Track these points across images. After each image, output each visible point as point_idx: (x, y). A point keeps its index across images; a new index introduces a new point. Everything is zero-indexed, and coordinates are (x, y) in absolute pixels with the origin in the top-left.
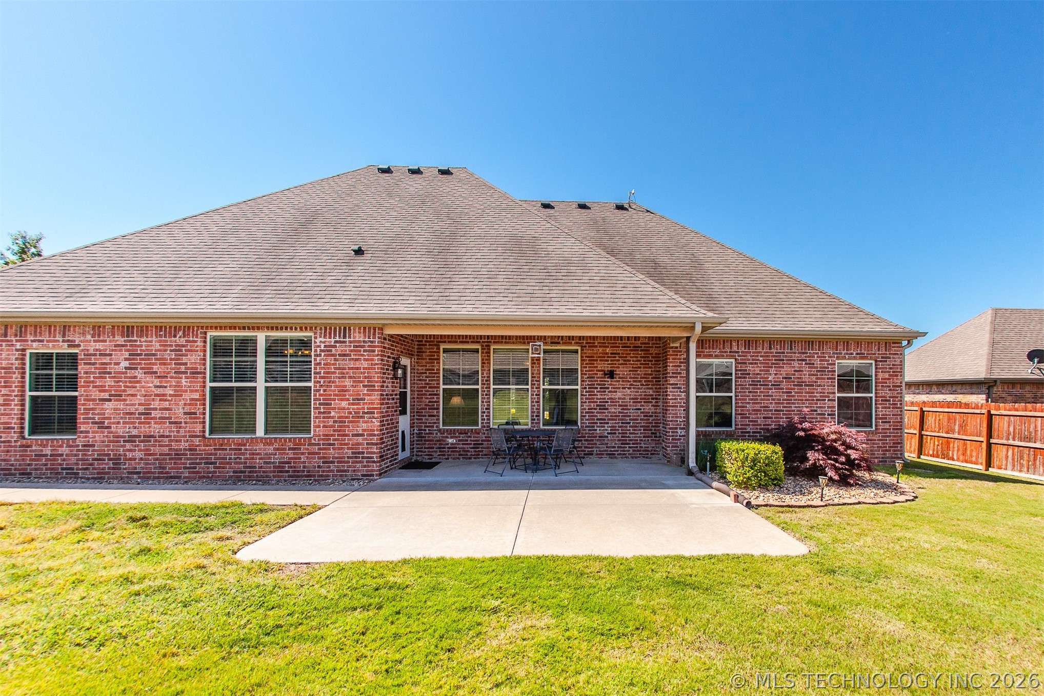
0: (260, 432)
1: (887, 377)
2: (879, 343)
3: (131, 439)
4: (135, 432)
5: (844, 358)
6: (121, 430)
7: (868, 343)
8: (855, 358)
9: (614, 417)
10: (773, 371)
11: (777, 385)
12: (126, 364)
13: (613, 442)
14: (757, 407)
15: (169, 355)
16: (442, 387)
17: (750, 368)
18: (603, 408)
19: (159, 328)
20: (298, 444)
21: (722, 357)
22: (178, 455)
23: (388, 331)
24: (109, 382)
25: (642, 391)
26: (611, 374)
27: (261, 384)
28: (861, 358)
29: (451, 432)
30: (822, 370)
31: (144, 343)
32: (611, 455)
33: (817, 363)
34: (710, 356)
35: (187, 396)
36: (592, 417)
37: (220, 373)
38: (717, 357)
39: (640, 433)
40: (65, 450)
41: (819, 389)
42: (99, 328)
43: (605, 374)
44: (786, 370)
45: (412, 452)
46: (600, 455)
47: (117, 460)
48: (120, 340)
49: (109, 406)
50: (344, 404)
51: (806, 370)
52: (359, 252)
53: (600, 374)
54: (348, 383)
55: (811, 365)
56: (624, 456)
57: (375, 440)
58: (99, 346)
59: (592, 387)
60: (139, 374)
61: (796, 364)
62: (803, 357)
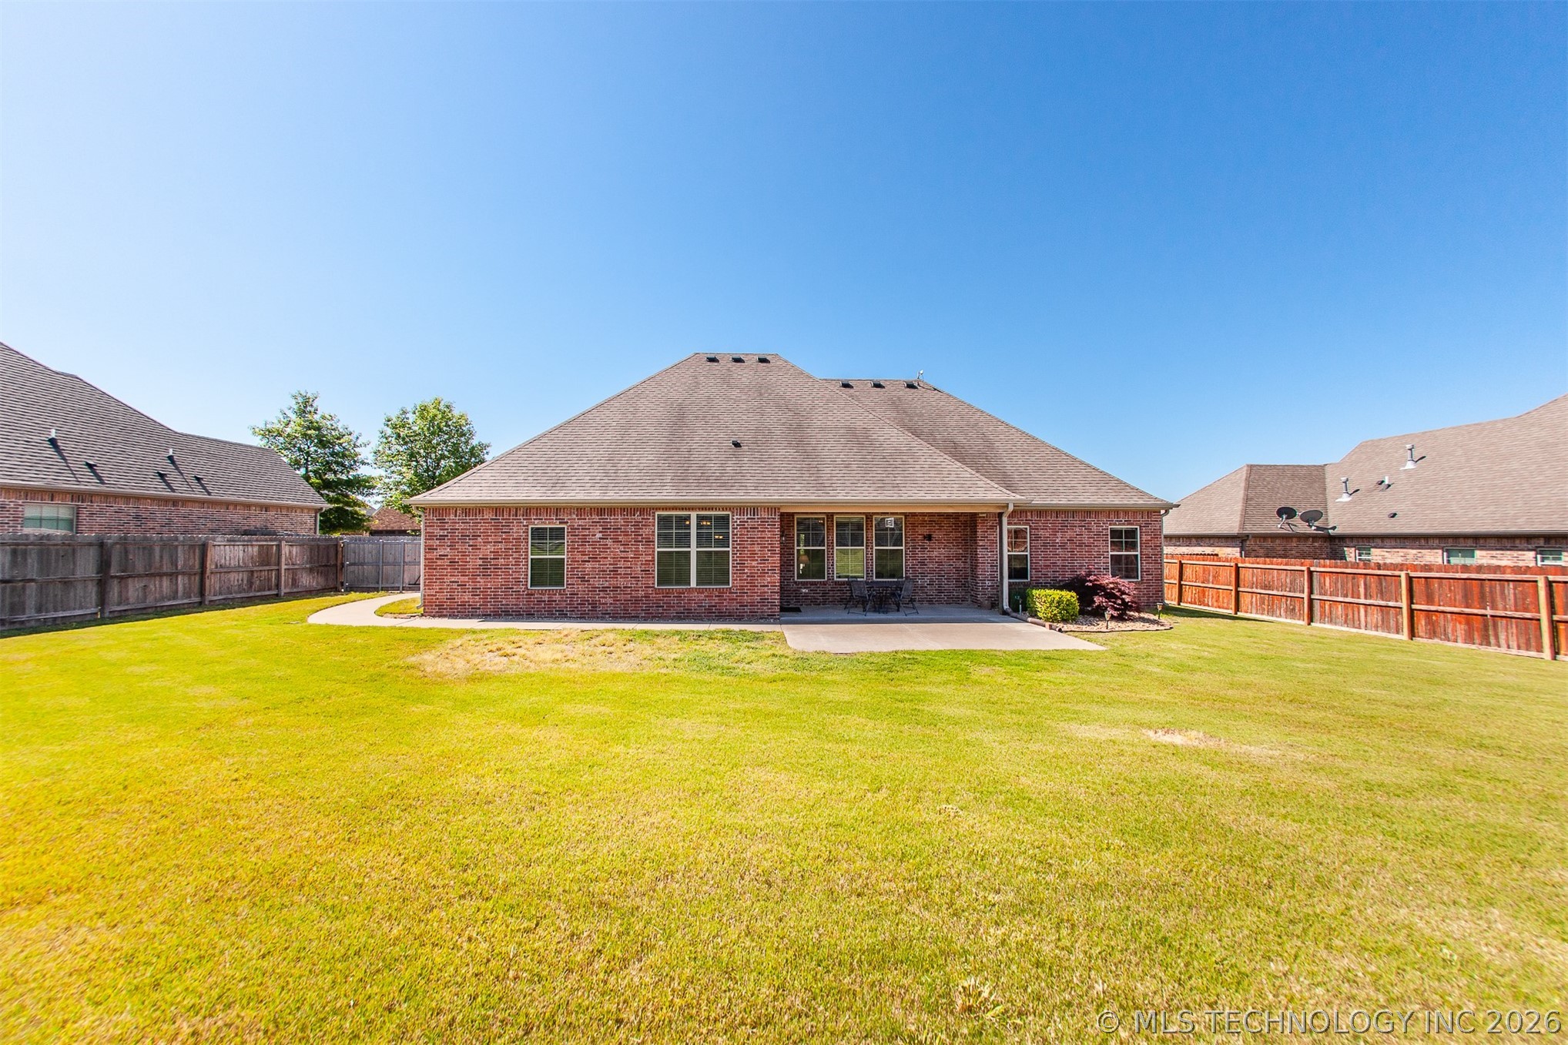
0: (693, 584)
1: (1150, 540)
2: (1144, 512)
3: (604, 589)
4: (607, 584)
5: (1115, 524)
6: (599, 583)
7: (1135, 512)
8: (1124, 524)
9: (932, 571)
10: (1059, 534)
11: (1063, 546)
12: (600, 535)
13: (932, 591)
14: (1048, 563)
15: (631, 529)
16: (796, 548)
17: (1041, 532)
18: (923, 563)
19: (623, 509)
20: (721, 592)
21: (1020, 524)
22: (634, 601)
23: (783, 510)
24: (588, 548)
25: (954, 551)
26: (929, 538)
27: (693, 550)
28: (1128, 524)
29: (803, 584)
30: (1098, 534)
31: (610, 519)
32: (930, 602)
33: (1094, 528)
34: (1010, 524)
35: (644, 558)
36: (914, 570)
37: (665, 539)
38: (1015, 524)
39: (953, 584)
40: (557, 597)
41: (1094, 549)
42: (581, 510)
43: (925, 537)
44: (1069, 534)
46: (921, 601)
47: (594, 605)
48: (596, 518)
49: (588, 565)
50: (754, 563)
51: (1085, 534)
52: (737, 444)
53: (920, 538)
54: (757, 548)
55: (1089, 530)
56: (939, 602)
57: (777, 589)
58: (581, 522)
59: (914, 548)
60: (609, 542)
61: (1077, 529)
62: (1083, 524)
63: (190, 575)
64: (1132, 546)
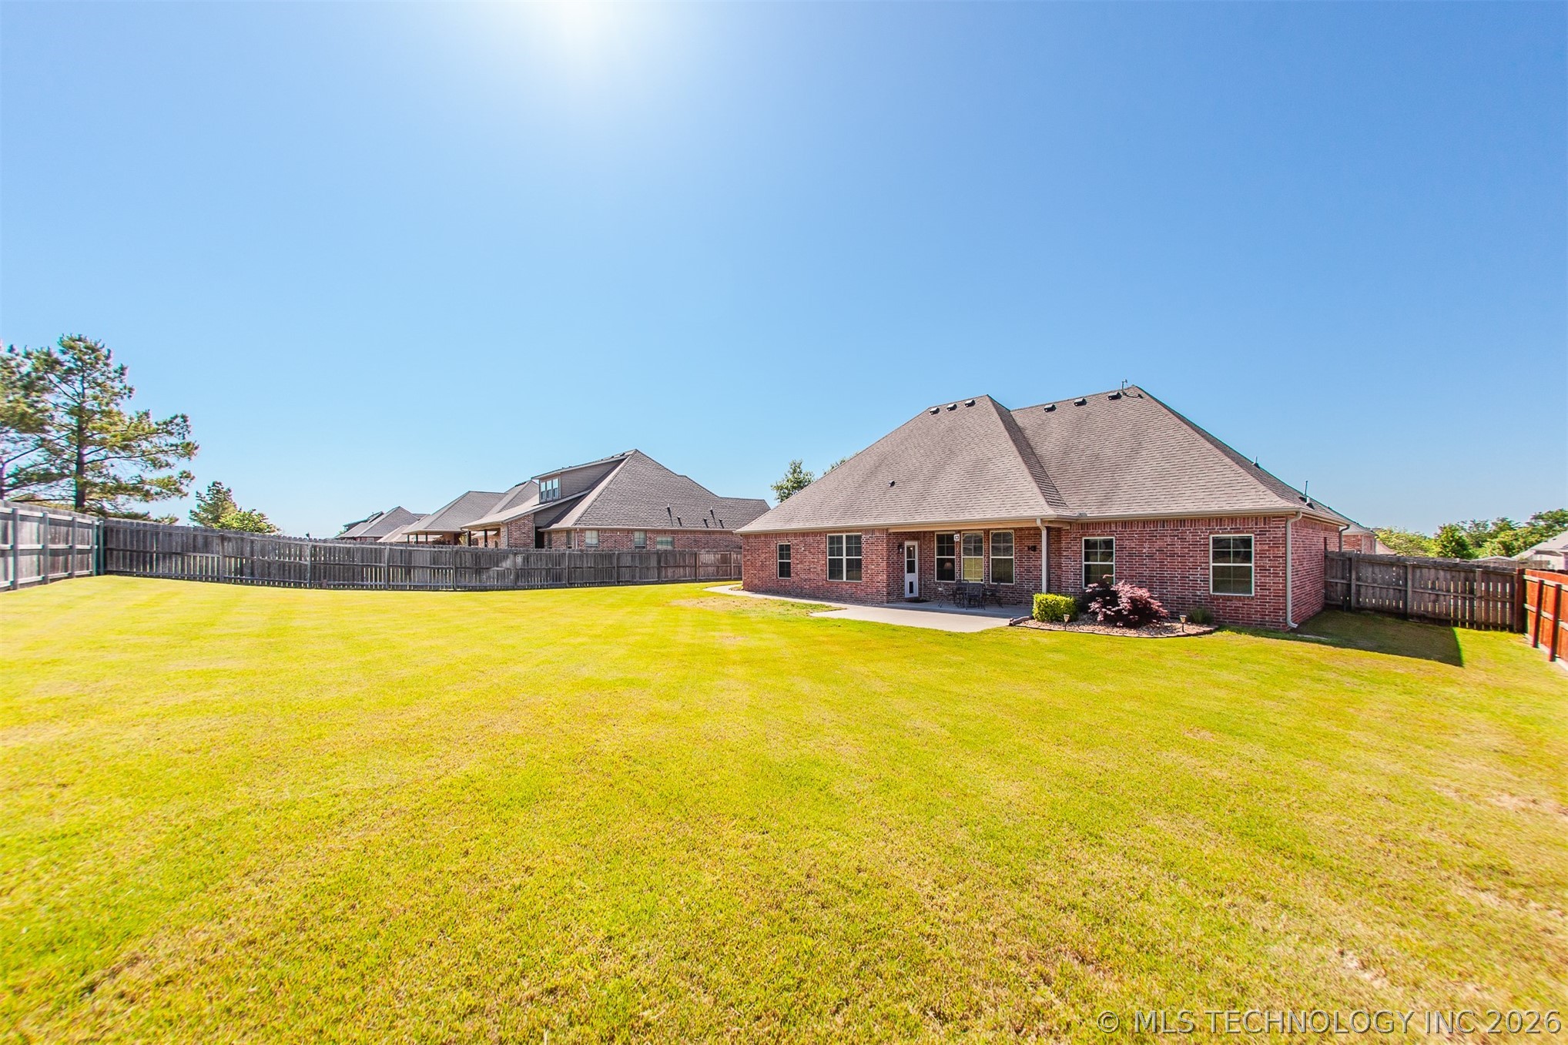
0: (845, 579)
1: (1267, 548)
2: (1256, 518)
3: (806, 580)
4: (807, 577)
5: (1218, 533)
6: (803, 576)
7: (1244, 519)
8: (1229, 533)
9: (1036, 578)
10: (1146, 545)
11: (1151, 556)
12: (804, 548)
14: (1134, 573)
15: (816, 544)
16: (936, 557)
17: (1126, 543)
18: (1028, 571)
19: (812, 533)
20: (857, 584)
21: (1104, 535)
22: (818, 588)
23: (890, 531)
24: (799, 556)
26: (1034, 549)
27: (844, 557)
28: (1235, 533)
29: (940, 584)
30: (1195, 544)
31: (808, 539)
33: (1189, 537)
34: (1094, 535)
35: (822, 562)
36: (1022, 577)
37: (831, 551)
38: (1099, 535)
40: (787, 584)
41: (1191, 560)
42: (795, 534)
43: (1029, 549)
44: (1159, 544)
45: (920, 593)
47: (801, 589)
48: (801, 538)
49: (799, 565)
50: (874, 566)
51: (1178, 544)
52: (893, 484)
53: (1026, 548)
54: (874, 557)
55: (1183, 539)
57: (885, 586)
58: (795, 541)
59: (1021, 557)
60: (807, 552)
61: (1169, 540)
62: (1176, 533)
63: (691, 567)
64: (1247, 557)
